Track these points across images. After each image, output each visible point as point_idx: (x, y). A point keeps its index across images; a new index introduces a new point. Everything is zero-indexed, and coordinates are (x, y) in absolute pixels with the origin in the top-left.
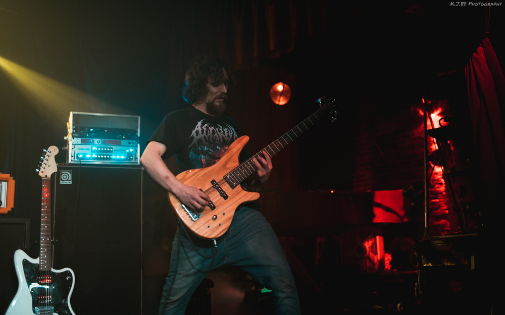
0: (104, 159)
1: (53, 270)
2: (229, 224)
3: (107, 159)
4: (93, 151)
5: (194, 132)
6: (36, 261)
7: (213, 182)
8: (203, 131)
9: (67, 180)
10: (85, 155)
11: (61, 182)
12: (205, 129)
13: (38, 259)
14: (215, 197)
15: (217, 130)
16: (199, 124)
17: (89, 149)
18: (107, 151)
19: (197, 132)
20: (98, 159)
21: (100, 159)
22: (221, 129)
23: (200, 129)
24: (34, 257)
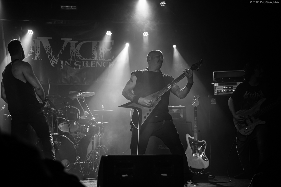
0: (229, 92)
1: (199, 141)
2: (252, 132)
3: (230, 92)
4: (224, 89)
5: (244, 95)
6: (193, 138)
7: (248, 116)
8: (247, 96)
9: (214, 102)
10: (221, 91)
11: (211, 103)
12: (248, 95)
13: (194, 137)
14: (248, 121)
15: (254, 94)
16: (247, 92)
17: (222, 88)
18: (230, 88)
19: (245, 96)
20: (226, 92)
21: (227, 92)
22: (255, 94)
23: (246, 95)
24: (192, 136)
